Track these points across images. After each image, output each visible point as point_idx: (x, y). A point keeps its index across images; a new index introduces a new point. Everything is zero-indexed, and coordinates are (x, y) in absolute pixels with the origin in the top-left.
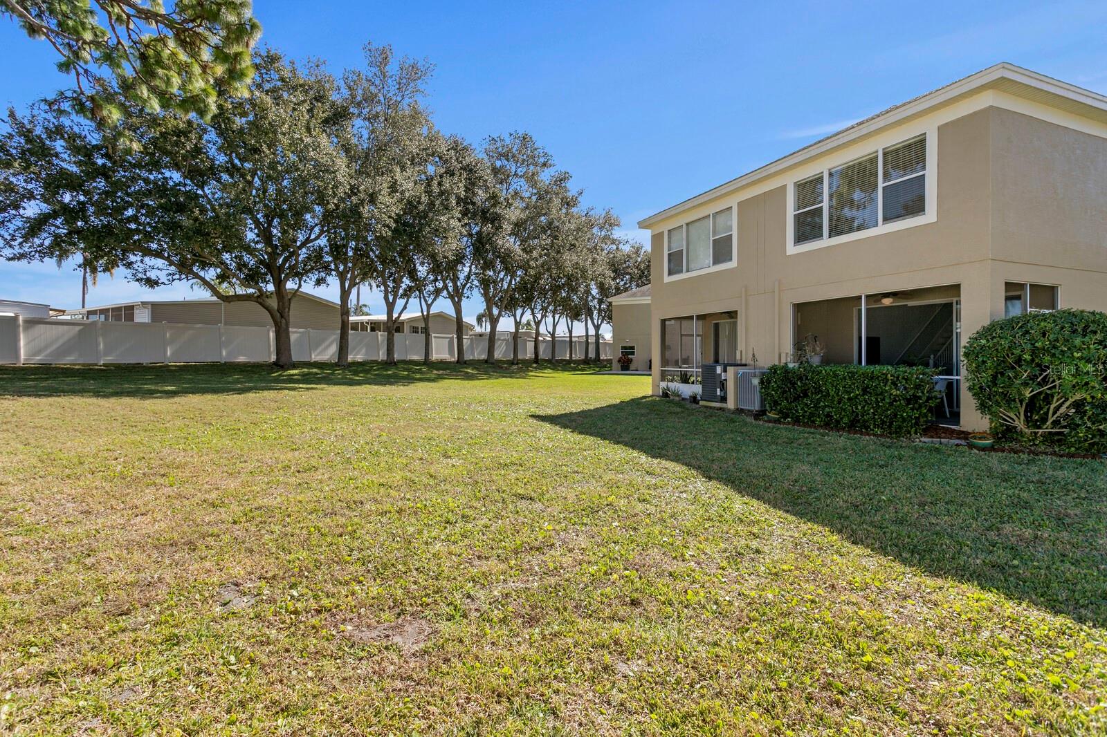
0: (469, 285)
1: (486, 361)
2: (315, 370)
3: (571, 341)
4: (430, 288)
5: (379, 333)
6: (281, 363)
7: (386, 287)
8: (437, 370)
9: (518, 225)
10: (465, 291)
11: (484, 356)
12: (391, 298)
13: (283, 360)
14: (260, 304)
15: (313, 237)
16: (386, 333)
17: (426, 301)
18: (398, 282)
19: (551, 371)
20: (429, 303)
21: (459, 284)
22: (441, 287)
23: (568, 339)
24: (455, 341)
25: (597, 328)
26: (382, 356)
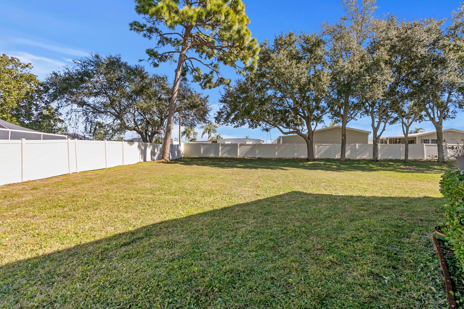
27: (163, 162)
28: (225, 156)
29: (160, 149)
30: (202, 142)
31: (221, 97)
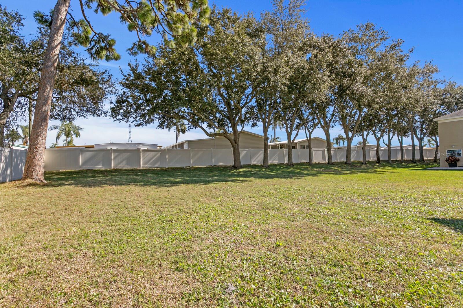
0: (333, 119)
1: (346, 163)
2: (251, 169)
3: (402, 150)
4: (311, 123)
5: (284, 149)
6: (236, 166)
7: (287, 125)
8: (316, 168)
9: (367, 78)
10: (331, 123)
11: (344, 160)
12: (289, 131)
13: (237, 165)
14: (226, 137)
15: (248, 101)
16: (288, 149)
17: (309, 131)
18: (292, 121)
19: (390, 168)
20: (311, 131)
21: (327, 119)
22: (317, 122)
23: (400, 148)
24: (326, 152)
25: (421, 140)
26: (286, 161)
27: (31, 185)
28: (120, 167)
29: (6, 159)
30: (81, 148)
31: (123, 77)
